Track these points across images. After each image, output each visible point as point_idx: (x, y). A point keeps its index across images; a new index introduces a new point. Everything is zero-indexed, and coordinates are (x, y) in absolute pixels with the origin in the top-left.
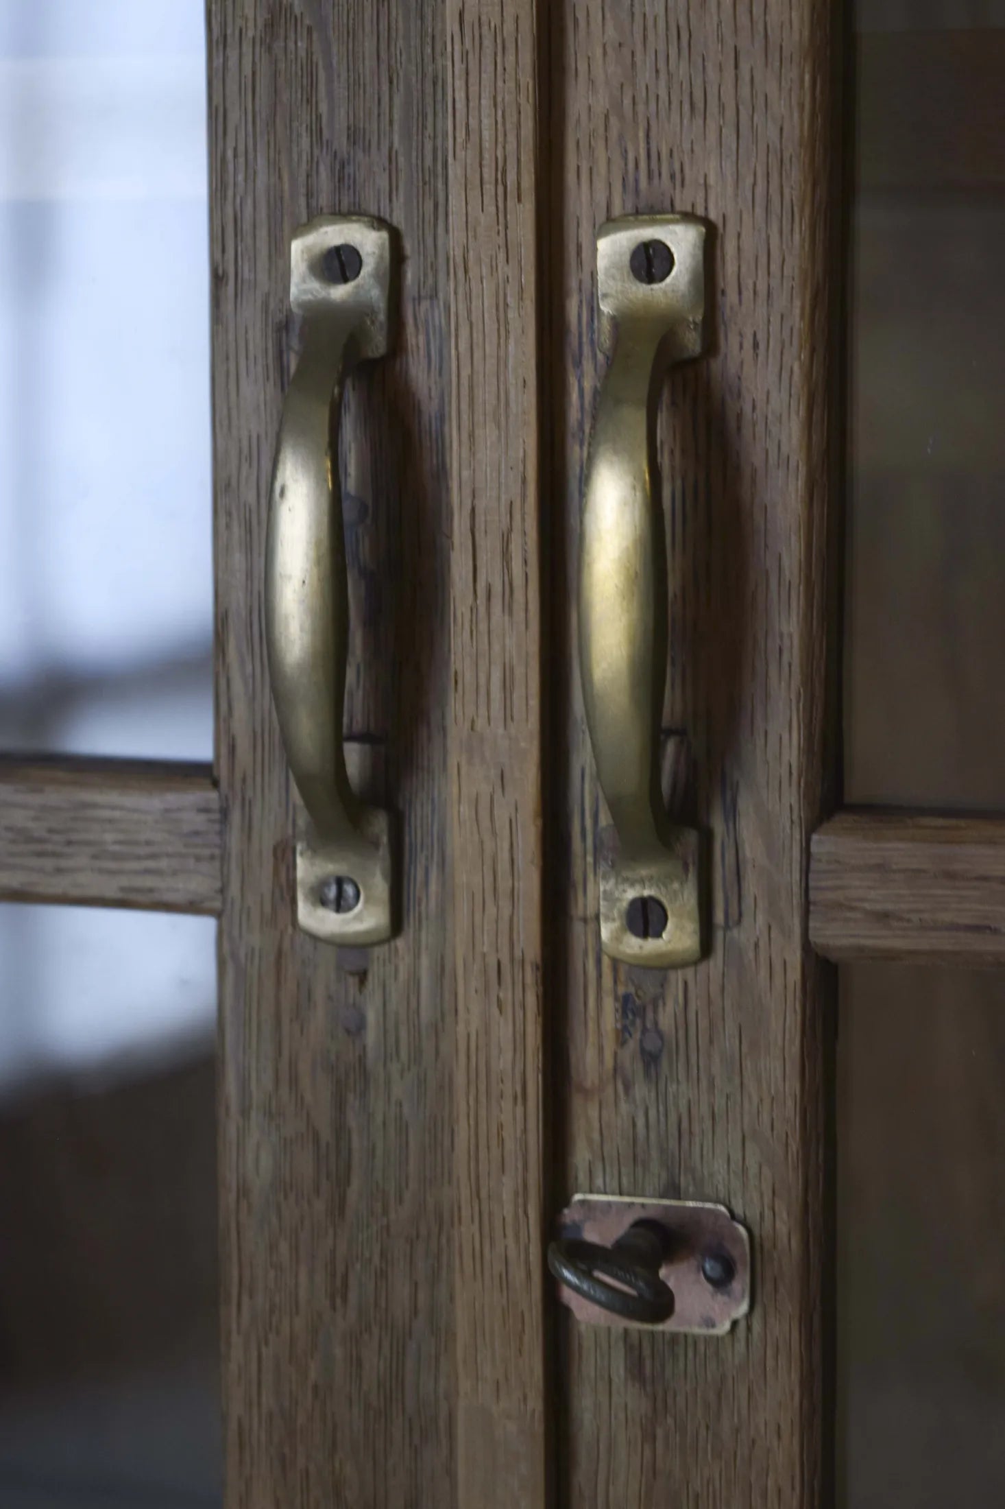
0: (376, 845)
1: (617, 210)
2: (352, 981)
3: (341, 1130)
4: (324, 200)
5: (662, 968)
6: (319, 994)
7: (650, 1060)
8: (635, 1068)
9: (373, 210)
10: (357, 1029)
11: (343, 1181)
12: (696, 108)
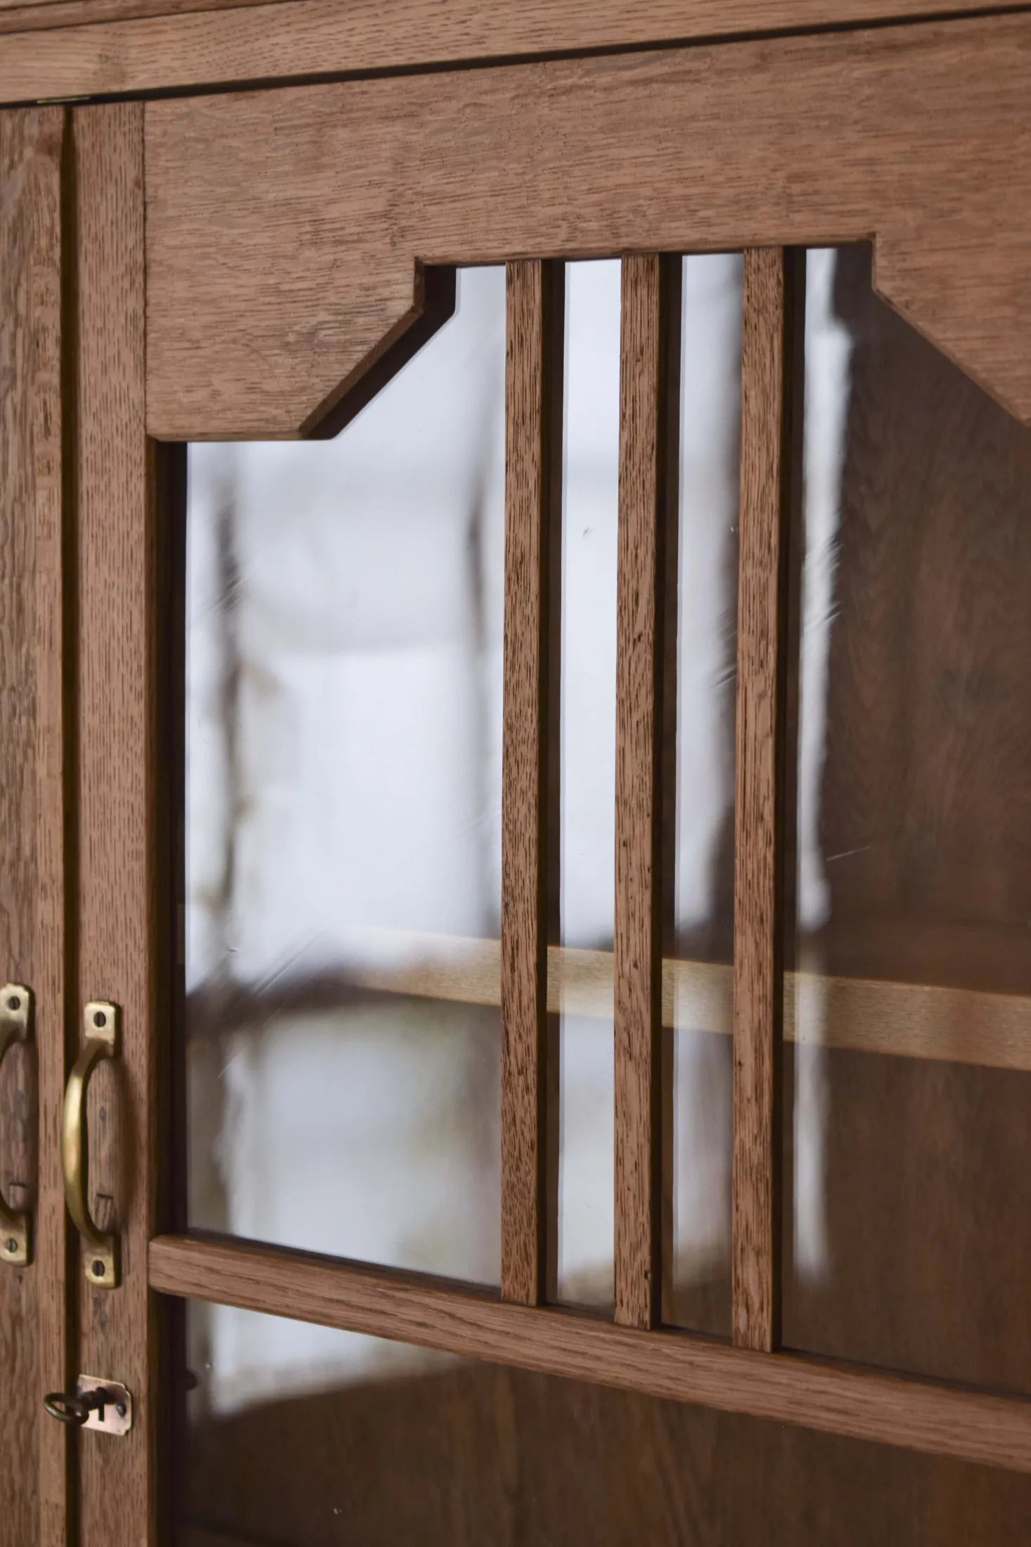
0: (21, 1227)
1: (93, 998)
2: (18, 1280)
3: (14, 1338)
4: (12, 978)
5: (104, 1288)
6: (8, 1283)
7: (103, 1325)
8: (98, 1328)
9: (26, 983)
10: (19, 1300)
11: (14, 1360)
12: (115, 963)
